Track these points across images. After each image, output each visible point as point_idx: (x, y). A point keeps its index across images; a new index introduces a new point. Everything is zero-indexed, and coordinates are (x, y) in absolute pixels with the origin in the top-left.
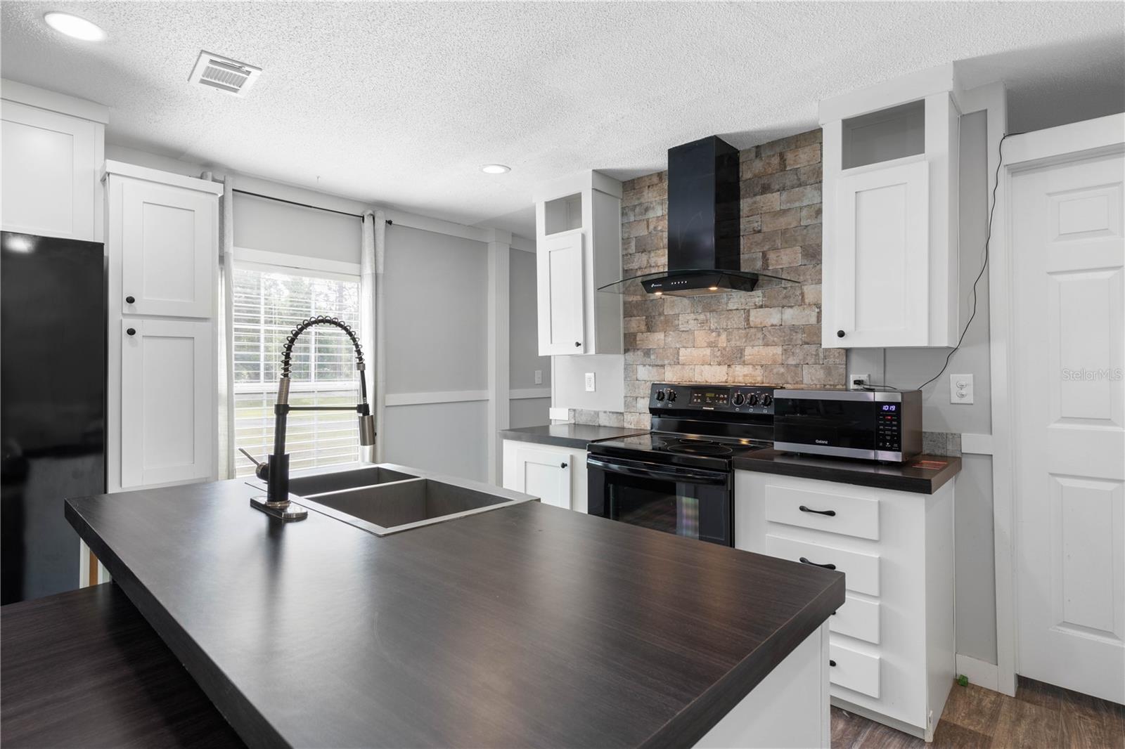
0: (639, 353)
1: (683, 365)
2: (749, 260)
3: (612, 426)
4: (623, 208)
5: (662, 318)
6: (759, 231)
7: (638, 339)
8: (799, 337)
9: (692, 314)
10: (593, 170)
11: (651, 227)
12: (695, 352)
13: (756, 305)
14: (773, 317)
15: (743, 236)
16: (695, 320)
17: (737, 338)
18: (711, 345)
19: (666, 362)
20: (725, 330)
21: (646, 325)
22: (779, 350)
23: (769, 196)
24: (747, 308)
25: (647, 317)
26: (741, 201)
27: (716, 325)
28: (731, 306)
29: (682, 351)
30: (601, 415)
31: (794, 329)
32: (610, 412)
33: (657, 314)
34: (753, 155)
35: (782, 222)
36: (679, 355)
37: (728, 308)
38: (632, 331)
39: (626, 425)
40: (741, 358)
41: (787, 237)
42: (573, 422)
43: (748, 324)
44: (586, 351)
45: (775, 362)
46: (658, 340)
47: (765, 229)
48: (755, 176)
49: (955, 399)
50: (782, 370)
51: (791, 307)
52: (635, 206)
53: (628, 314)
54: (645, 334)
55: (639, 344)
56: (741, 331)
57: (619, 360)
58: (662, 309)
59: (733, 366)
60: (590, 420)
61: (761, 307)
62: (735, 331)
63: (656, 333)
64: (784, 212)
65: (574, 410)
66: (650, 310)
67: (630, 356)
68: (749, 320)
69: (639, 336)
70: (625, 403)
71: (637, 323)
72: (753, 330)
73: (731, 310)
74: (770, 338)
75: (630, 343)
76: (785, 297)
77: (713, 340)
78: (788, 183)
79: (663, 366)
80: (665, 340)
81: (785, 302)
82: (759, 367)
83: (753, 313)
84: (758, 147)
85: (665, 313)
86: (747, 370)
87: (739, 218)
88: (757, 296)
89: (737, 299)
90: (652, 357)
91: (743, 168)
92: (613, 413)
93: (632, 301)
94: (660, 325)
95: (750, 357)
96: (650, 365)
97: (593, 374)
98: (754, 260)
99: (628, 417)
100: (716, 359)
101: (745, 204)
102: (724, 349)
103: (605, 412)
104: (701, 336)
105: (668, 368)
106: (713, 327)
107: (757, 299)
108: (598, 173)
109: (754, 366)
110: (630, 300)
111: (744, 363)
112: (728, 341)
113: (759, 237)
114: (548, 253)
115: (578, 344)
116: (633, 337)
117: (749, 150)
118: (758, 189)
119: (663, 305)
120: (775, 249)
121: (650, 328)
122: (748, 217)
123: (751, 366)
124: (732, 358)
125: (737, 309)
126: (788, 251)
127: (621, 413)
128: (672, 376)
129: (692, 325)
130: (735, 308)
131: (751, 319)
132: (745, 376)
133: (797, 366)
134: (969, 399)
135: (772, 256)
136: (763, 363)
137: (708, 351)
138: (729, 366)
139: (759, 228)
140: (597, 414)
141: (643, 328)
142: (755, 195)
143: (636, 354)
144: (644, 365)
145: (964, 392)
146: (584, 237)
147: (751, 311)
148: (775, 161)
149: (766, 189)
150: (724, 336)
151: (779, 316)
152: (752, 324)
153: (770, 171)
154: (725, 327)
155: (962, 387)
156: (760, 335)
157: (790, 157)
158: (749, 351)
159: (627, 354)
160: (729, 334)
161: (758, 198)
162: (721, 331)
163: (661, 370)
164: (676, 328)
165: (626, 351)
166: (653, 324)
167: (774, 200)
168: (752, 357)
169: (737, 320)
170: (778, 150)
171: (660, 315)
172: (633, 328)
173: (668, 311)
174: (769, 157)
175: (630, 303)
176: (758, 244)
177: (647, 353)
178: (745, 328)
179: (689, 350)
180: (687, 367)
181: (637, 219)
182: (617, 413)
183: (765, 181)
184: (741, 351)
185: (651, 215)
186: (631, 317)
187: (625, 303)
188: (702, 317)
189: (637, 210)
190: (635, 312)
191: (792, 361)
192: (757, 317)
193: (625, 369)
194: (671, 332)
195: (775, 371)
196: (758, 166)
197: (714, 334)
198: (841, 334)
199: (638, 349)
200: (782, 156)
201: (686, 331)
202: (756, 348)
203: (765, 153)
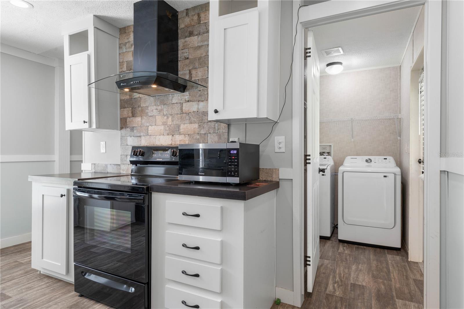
0: (128, 129)
1: (150, 135)
2: (183, 73)
3: (115, 172)
4: (120, 44)
5: (140, 109)
6: (188, 58)
7: (127, 121)
8: (206, 118)
9: (155, 106)
10: (94, 15)
12: (156, 128)
13: (186, 100)
14: (193, 107)
15: (180, 61)
16: (156, 109)
17: (177, 119)
18: (164, 124)
19: (142, 134)
20: (171, 115)
21: (132, 113)
22: (196, 126)
23: (192, 38)
24: (182, 102)
25: (132, 108)
26: (179, 40)
27: (166, 112)
28: (174, 101)
29: (150, 128)
30: (109, 166)
31: (204, 114)
32: (113, 165)
33: (137, 106)
34: (185, 14)
35: (198, 53)
36: (148, 130)
37: (173, 103)
38: (124, 117)
39: (122, 172)
40: (178, 131)
41: (201, 61)
42: (94, 171)
43: (182, 111)
44: (90, 126)
45: (194, 133)
46: (138, 122)
47: (190, 57)
48: (186, 26)
49: (277, 150)
50: (198, 137)
51: (203, 101)
52: (126, 43)
53: (122, 107)
54: (131, 118)
55: (128, 124)
56: (179, 115)
57: (117, 134)
58: (140, 104)
59: (175, 136)
60: (103, 170)
61: (188, 101)
62: (176, 116)
63: (137, 118)
64: (199, 47)
65: (95, 164)
66: (134, 104)
67: (123, 131)
68: (182, 109)
69: (128, 119)
70: (121, 159)
71: (127, 112)
72: (184, 115)
73: (173, 104)
74: (193, 119)
75: (124, 124)
76: (200, 96)
77: (165, 121)
78: (202, 31)
79: (140, 136)
80: (141, 121)
81: (200, 98)
82: (187, 136)
83: (184, 105)
84: (187, 10)
85: (141, 106)
86: (181, 137)
87: (178, 50)
88: (186, 95)
89: (176, 97)
90: (135, 131)
91: (180, 21)
92: (115, 165)
93: (125, 99)
94: (139, 113)
95: (183, 130)
96: (133, 136)
97: (105, 143)
98: (185, 74)
99: (123, 167)
100: (167, 132)
101: (181, 42)
102: (170, 125)
103: (111, 165)
104: (159, 119)
105: (143, 138)
106: (165, 113)
107: (186, 97)
108: (97, 18)
109: (184, 135)
110: (124, 99)
111: (180, 134)
112: (173, 121)
113: (187, 61)
114: (70, 66)
115: (85, 122)
116: (125, 120)
117: (183, 12)
118: (187, 34)
119: (140, 101)
120: (195, 68)
121: (134, 115)
122: (182, 50)
123: (183, 135)
124: (174, 131)
125: (177, 103)
126: (202, 69)
127: (119, 165)
128: (144, 142)
129: (155, 112)
130: (175, 102)
131: (183, 108)
132: (180, 141)
133: (205, 134)
134: (283, 150)
135: (194, 72)
136: (189, 133)
137: (162, 127)
138: (173, 135)
139: (188, 56)
140: (106, 165)
141: (130, 115)
142: (186, 37)
143: (126, 130)
144: (131, 136)
145: (281, 146)
146: (89, 57)
147: (184, 104)
148: (196, 18)
149: (191, 34)
150: (170, 119)
151: (197, 106)
152: (184, 111)
153: (193, 23)
154: (171, 113)
155: (280, 143)
156: (187, 118)
157: (202, 16)
158: (182, 127)
159: (122, 130)
160: (173, 117)
161: (187, 39)
162: (169, 115)
163: (139, 138)
164: (147, 114)
165: (121, 128)
166: (135, 112)
167: (195, 40)
168: (184, 130)
169: (176, 109)
170: (197, 12)
171: (139, 107)
172: (125, 115)
173: (143, 105)
174: (193, 16)
175: (124, 100)
176: (187, 65)
177: (132, 129)
178: (181, 114)
179: (153, 127)
180: (152, 137)
181: (127, 50)
182: (117, 165)
183: (190, 29)
184: (179, 127)
186: (124, 108)
187: (121, 100)
188: (159, 108)
189: (127, 45)
190: (126, 106)
191: (203, 132)
192: (186, 107)
193: (121, 139)
194: (144, 117)
195: (195, 137)
196: (187, 21)
197: (165, 117)
198: (216, 112)
199: (127, 127)
200: (199, 15)
201: (151, 116)
202: (186, 125)
203: (191, 13)
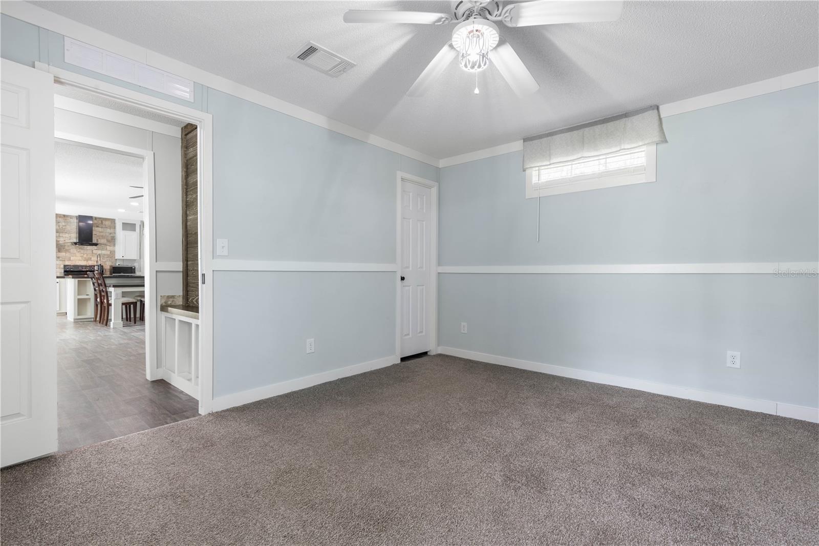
1: (72, 261)
2: (94, 241)
8: (106, 256)
11: (60, 227)
12: (76, 258)
14: (99, 252)
18: (81, 256)
24: (93, 250)
29: (72, 258)
31: (104, 255)
35: (102, 234)
37: (87, 249)
41: (103, 237)
47: (97, 234)
56: (91, 254)
62: (89, 254)
64: (102, 232)
73: (89, 250)
76: (102, 248)
78: (103, 227)
79: (65, 261)
80: (65, 255)
86: (93, 262)
89: (89, 247)
94: (64, 251)
100: (83, 260)
102: (85, 258)
104: (78, 254)
107: (95, 248)
111: (91, 261)
112: (87, 256)
120: (99, 239)
124: (87, 260)
128: (67, 263)
129: (75, 252)
131: (93, 252)
135: (99, 240)
137: (80, 258)
148: (100, 222)
149: (98, 227)
150: (85, 255)
151: (102, 251)
157: (104, 222)
167: (100, 229)
169: (90, 252)
171: (64, 248)
184: (91, 258)
185: (60, 224)
188: (79, 250)
191: (104, 261)
192: (95, 251)
197: (82, 254)
200: (102, 221)
202: (94, 258)
203: (97, 219)
